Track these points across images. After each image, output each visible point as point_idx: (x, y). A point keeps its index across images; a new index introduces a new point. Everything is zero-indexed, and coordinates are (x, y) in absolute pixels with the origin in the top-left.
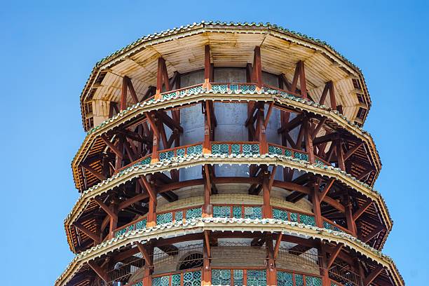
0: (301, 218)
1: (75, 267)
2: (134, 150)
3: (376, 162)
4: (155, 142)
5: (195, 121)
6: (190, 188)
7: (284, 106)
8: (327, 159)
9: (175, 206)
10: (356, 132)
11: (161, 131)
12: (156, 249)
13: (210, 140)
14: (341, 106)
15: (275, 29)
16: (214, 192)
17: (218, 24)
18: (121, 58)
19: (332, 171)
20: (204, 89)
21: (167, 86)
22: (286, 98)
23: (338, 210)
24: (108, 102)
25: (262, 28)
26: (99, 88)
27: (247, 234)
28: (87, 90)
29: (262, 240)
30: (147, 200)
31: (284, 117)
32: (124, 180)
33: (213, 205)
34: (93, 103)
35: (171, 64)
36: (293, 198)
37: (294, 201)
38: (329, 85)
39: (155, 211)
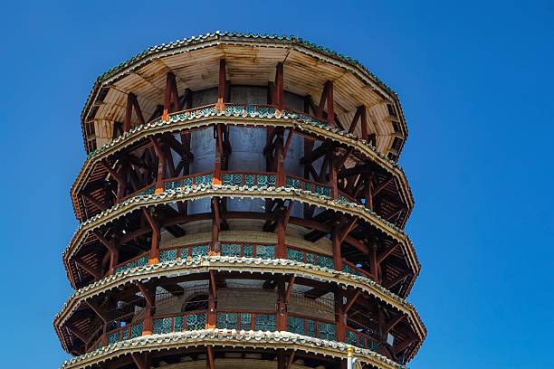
0: (318, 259)
1: (73, 305)
2: (140, 177)
3: (408, 199)
4: (160, 170)
5: (207, 147)
6: (198, 222)
7: (305, 133)
8: (352, 194)
9: (181, 242)
10: (387, 165)
11: (169, 157)
12: (159, 288)
13: (222, 169)
14: (374, 135)
15: (300, 44)
16: (225, 227)
17: (235, 36)
18: (125, 72)
19: (355, 208)
20: (217, 111)
21: (176, 106)
22: (308, 124)
23: (361, 252)
24: (112, 123)
25: (285, 41)
26: (101, 107)
27: (256, 276)
28: (88, 108)
29: (275, 283)
30: (150, 235)
31: (308, 144)
32: (124, 211)
33: (222, 243)
34: (96, 122)
35: (183, 80)
36: (312, 237)
37: (313, 241)
38: (361, 110)
39: (158, 247)
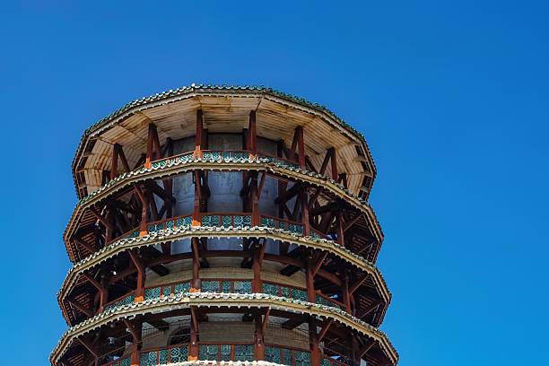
0: (292, 292)
1: (66, 342)
2: (128, 222)
3: (377, 233)
4: (144, 214)
5: (187, 193)
6: (181, 261)
7: (276, 175)
8: (322, 230)
9: (165, 280)
10: (356, 202)
11: (151, 201)
12: (145, 324)
13: (201, 212)
14: (345, 174)
15: (270, 93)
16: (205, 265)
17: (209, 88)
18: (110, 124)
19: (325, 243)
20: (195, 158)
21: (158, 155)
22: (280, 167)
23: (334, 284)
24: (101, 171)
25: (255, 91)
26: (90, 157)
27: (234, 310)
28: (78, 159)
29: (253, 316)
30: (136, 274)
31: (282, 185)
32: (110, 254)
33: (202, 280)
34: (86, 172)
35: (163, 130)
36: (288, 272)
37: (289, 275)
38: (331, 152)
39: (143, 286)
